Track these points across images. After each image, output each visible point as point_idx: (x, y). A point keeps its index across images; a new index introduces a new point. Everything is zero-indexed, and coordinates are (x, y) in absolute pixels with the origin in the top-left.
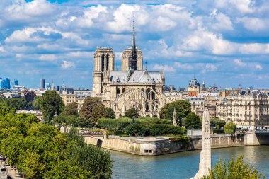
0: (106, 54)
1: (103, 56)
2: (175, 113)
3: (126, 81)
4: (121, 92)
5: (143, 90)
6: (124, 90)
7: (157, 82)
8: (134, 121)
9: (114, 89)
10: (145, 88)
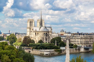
0: (31, 21)
1: (30, 22)
2: (56, 41)
3: (38, 30)
4: (37, 34)
5: (44, 33)
6: (38, 34)
7: (49, 30)
8: (41, 44)
9: (34, 33)
10: (45, 33)
